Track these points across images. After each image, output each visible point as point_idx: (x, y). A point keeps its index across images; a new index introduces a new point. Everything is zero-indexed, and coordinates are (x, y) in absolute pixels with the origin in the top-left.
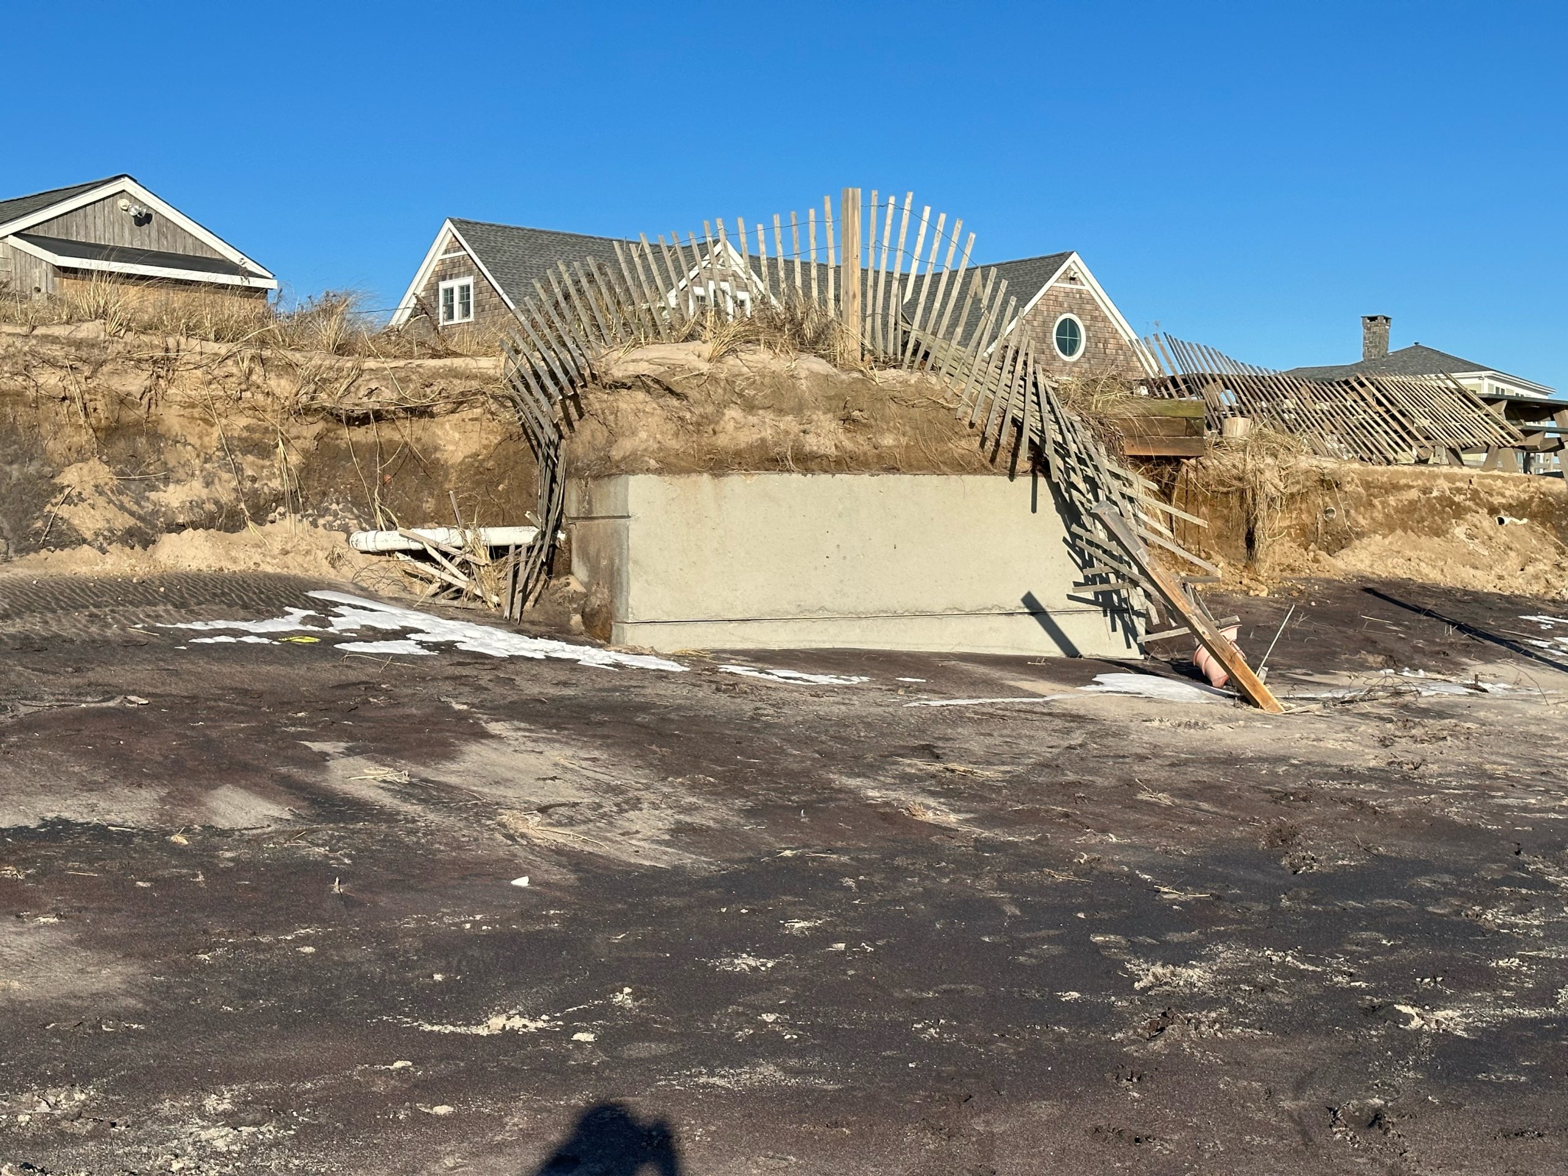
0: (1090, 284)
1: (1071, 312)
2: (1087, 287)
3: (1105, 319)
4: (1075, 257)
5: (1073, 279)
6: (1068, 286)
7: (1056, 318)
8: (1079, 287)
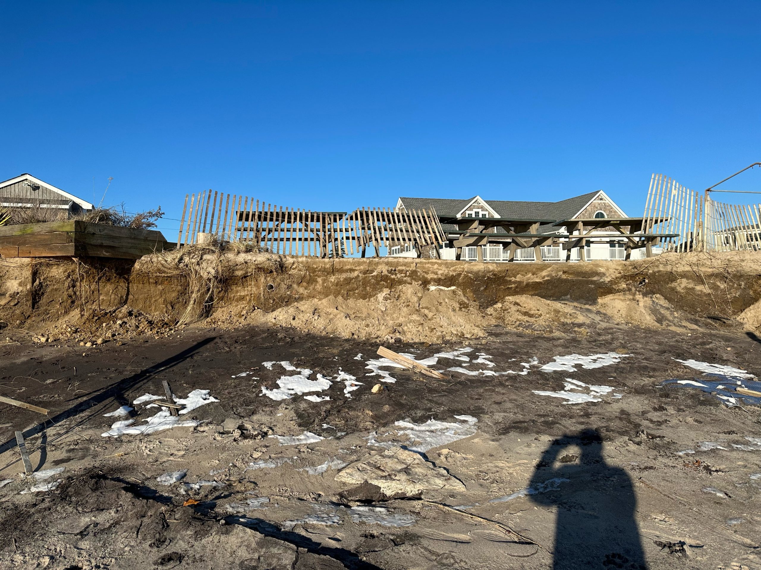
0: (608, 200)
1: (601, 210)
2: (607, 201)
3: (615, 212)
4: (601, 192)
5: (601, 199)
6: (600, 201)
7: (594, 212)
8: (604, 201)
